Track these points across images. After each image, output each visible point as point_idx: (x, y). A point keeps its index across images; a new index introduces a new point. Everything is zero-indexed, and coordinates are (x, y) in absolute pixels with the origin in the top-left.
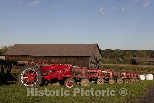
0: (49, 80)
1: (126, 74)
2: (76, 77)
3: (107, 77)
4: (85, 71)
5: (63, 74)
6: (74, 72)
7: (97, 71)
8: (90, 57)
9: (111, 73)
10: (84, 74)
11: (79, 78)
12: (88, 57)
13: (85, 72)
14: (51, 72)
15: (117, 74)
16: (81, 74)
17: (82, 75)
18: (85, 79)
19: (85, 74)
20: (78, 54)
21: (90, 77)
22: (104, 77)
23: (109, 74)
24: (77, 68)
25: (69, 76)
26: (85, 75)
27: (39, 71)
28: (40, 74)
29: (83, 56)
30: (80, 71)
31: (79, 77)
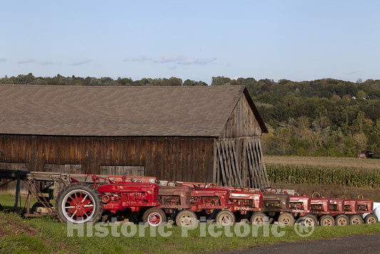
0: (114, 212)
1: (309, 201)
2: (166, 206)
3: (248, 209)
4: (187, 193)
5: (141, 199)
6: (161, 196)
7: (217, 194)
8: (217, 138)
9: (257, 198)
10: (184, 200)
11: (173, 209)
12: (211, 139)
13: (187, 196)
14: (117, 195)
15: (279, 202)
16: (178, 200)
17: (179, 203)
18: (186, 212)
19: (187, 200)
20: (172, 128)
21: (200, 207)
22: (239, 208)
23: (252, 200)
24: (168, 187)
25: (153, 204)
26: (187, 203)
27: (96, 195)
28: (98, 200)
29: (190, 134)
30: (175, 194)
31: (174, 206)
